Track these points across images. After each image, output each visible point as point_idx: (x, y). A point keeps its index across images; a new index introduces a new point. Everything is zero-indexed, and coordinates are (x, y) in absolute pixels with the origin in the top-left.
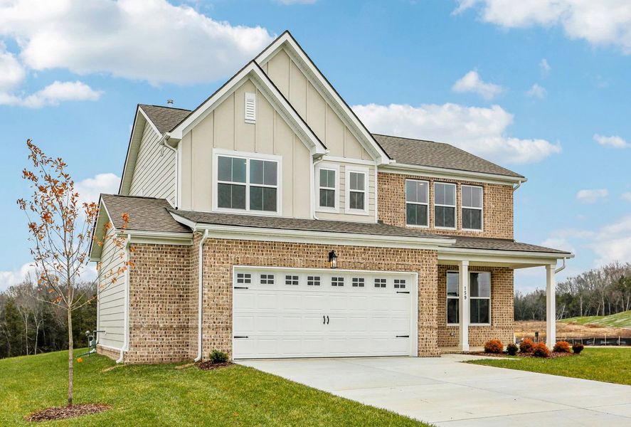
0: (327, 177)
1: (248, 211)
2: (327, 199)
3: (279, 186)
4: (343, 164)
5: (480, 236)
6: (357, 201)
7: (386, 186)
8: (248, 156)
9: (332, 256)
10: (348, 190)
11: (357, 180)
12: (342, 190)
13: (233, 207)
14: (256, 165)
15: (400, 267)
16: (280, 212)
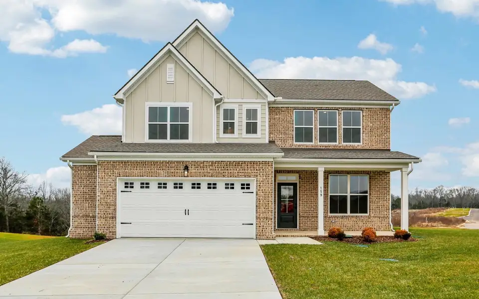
0: (229, 114)
1: (168, 141)
2: (229, 128)
3: (190, 123)
4: (241, 104)
5: (359, 148)
6: (252, 128)
7: (278, 116)
8: (169, 105)
10: (245, 121)
11: (252, 113)
12: (240, 121)
13: (159, 139)
14: (174, 110)
15: (240, 174)
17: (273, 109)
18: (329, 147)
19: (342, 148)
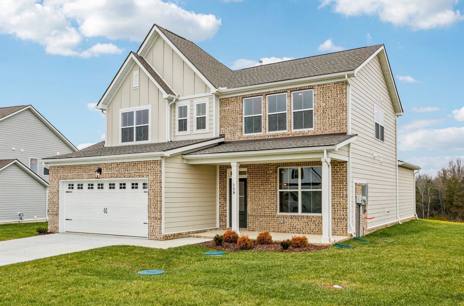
0: (183, 111)
1: (135, 143)
2: (183, 126)
3: (150, 124)
4: (192, 100)
6: (201, 124)
7: (227, 108)
8: (134, 109)
9: (100, 171)
10: (195, 116)
11: (201, 108)
12: (192, 118)
16: (150, 141)
17: (223, 100)
18: (277, 136)
19: (290, 136)
